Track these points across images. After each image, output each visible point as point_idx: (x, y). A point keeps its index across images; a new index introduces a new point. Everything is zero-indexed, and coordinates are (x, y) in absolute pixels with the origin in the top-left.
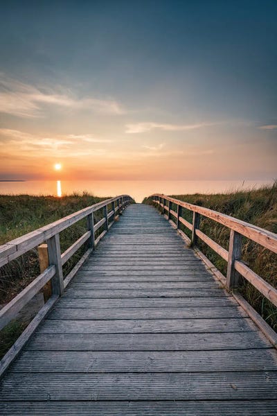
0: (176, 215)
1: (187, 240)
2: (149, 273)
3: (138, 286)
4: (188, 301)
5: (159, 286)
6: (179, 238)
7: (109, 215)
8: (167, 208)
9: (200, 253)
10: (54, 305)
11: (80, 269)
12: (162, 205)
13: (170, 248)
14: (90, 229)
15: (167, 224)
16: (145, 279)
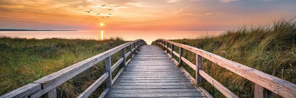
0: (171, 50)
1: (177, 63)
2: (156, 78)
3: (150, 84)
4: (176, 90)
5: (161, 84)
6: (173, 62)
7: (133, 50)
8: (166, 47)
9: (184, 69)
10: (108, 91)
11: (119, 77)
12: (163, 45)
13: (167, 67)
14: (123, 57)
15: (166, 55)
16: (154, 81)
